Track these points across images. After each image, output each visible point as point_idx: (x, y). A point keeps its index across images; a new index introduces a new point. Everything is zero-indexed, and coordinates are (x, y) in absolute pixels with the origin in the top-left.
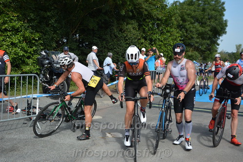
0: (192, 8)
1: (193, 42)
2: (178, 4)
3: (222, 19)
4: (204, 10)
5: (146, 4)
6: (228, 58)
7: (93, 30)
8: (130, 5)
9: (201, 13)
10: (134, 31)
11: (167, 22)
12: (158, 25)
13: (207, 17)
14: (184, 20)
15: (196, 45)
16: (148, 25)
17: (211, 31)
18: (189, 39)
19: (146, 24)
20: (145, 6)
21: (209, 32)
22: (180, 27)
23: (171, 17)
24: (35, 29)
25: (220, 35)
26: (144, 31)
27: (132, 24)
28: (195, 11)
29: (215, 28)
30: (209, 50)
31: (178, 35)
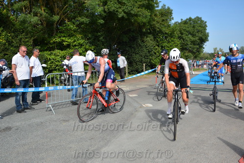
0: (187, 26)
1: (188, 47)
2: (177, 23)
3: (205, 32)
4: (194, 27)
5: (158, 25)
6: (209, 56)
7: (126, 42)
8: (148, 26)
9: (192, 28)
10: (151, 42)
11: (171, 35)
12: (166, 37)
13: (196, 31)
14: (182, 34)
15: (190, 49)
16: (160, 37)
17: (199, 39)
18: (186, 45)
19: (158, 37)
20: (157, 25)
21: (198, 41)
22: (180, 38)
23: (174, 31)
24: (92, 43)
25: (204, 42)
26: (157, 41)
27: (150, 37)
28: (188, 28)
29: (202, 38)
30: (198, 52)
31: (178, 43)
